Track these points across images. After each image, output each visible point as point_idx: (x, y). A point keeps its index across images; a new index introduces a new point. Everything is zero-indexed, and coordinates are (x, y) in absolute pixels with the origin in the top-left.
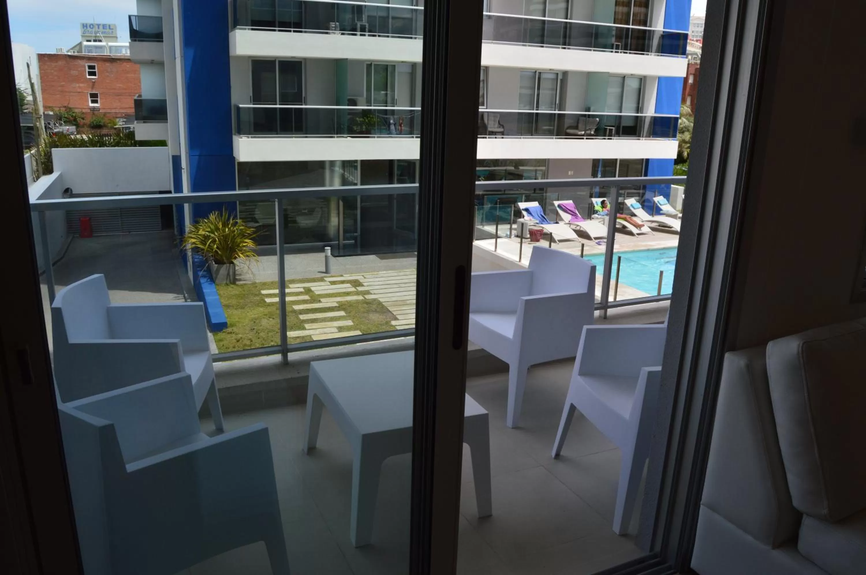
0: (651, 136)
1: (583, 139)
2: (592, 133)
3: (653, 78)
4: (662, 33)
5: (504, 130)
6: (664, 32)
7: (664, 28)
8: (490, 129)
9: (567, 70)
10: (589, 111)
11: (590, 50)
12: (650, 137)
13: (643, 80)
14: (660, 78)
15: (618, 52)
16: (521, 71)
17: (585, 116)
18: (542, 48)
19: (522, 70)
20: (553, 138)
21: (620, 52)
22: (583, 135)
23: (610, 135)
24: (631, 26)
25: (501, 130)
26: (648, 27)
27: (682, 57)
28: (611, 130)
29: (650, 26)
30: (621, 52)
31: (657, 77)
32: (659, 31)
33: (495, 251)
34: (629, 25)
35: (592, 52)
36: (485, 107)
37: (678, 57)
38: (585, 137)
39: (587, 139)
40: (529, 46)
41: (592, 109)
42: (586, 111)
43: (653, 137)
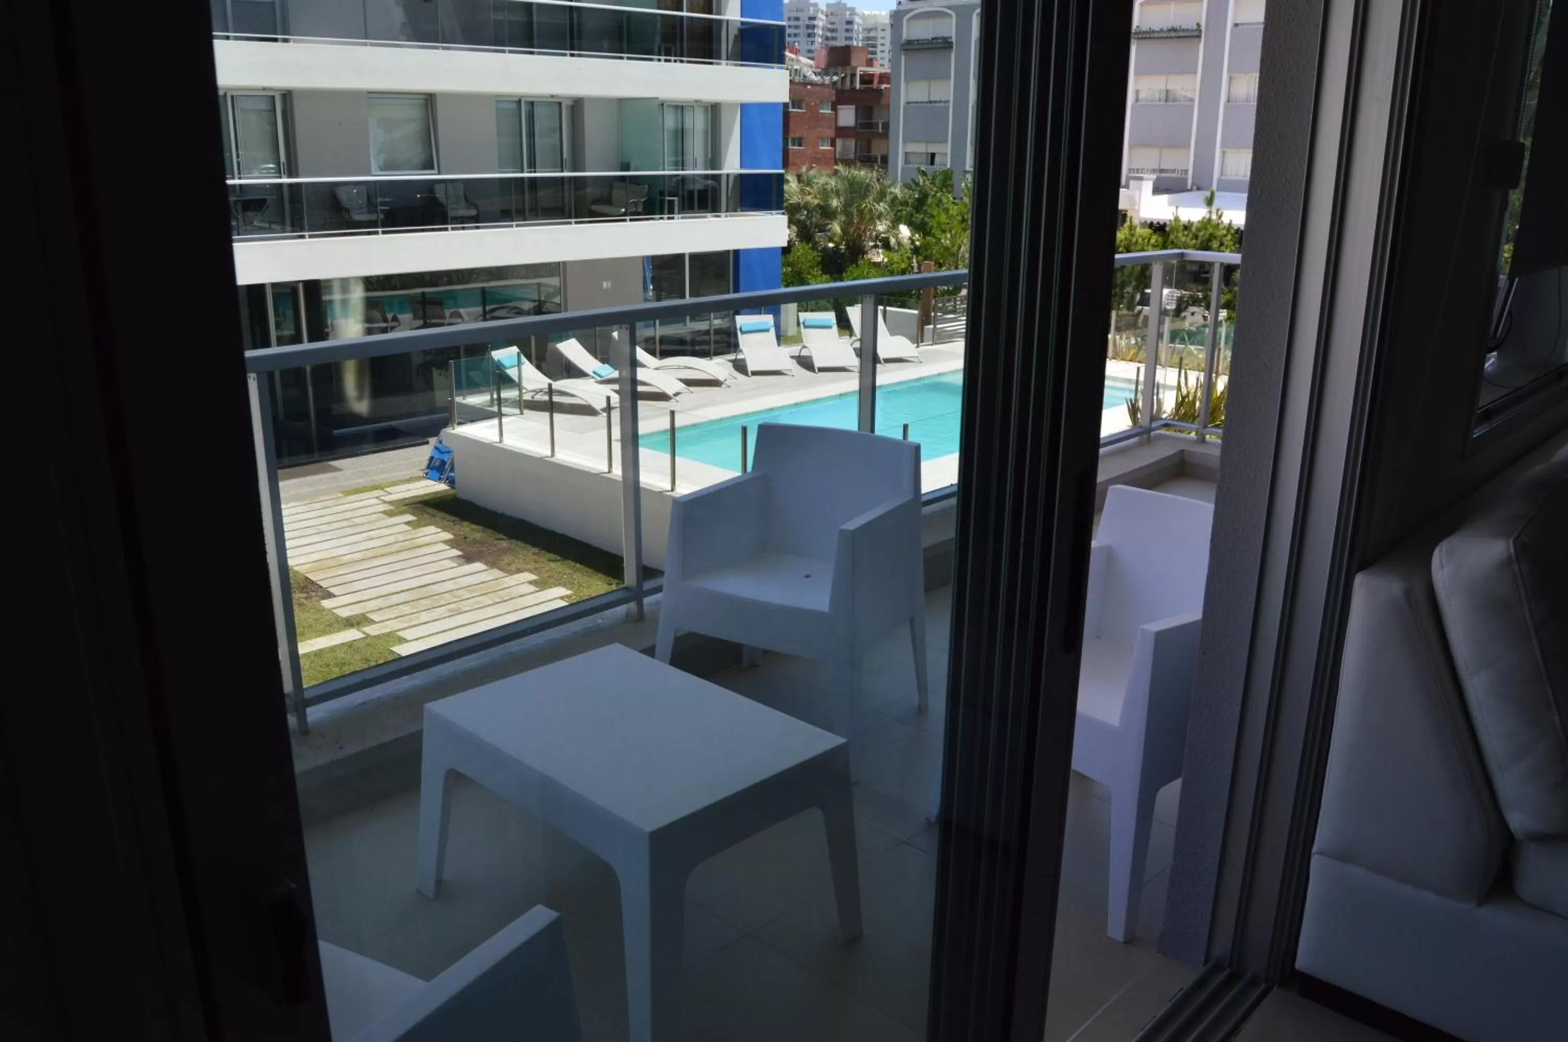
0: (739, 210)
1: (624, 220)
2: (640, 210)
3: (732, 105)
4: (739, 25)
5: (478, 212)
6: (742, 23)
7: (742, 16)
8: (451, 213)
9: (580, 96)
10: (628, 170)
11: (621, 58)
12: (736, 211)
13: (714, 110)
14: (744, 107)
15: (669, 61)
16: (498, 101)
17: (623, 178)
18: (531, 56)
19: (498, 99)
20: (570, 223)
21: (673, 61)
22: (625, 214)
23: (671, 211)
24: (685, 14)
25: (473, 212)
26: (715, 14)
27: (779, 68)
28: (671, 203)
29: (719, 13)
30: (675, 61)
31: (737, 104)
32: (734, 21)
33: (500, 442)
34: (682, 10)
35: (625, 61)
36: (436, 171)
37: (773, 68)
38: (628, 218)
39: (631, 220)
40: (510, 52)
41: (632, 165)
42: (622, 170)
43: (741, 211)
